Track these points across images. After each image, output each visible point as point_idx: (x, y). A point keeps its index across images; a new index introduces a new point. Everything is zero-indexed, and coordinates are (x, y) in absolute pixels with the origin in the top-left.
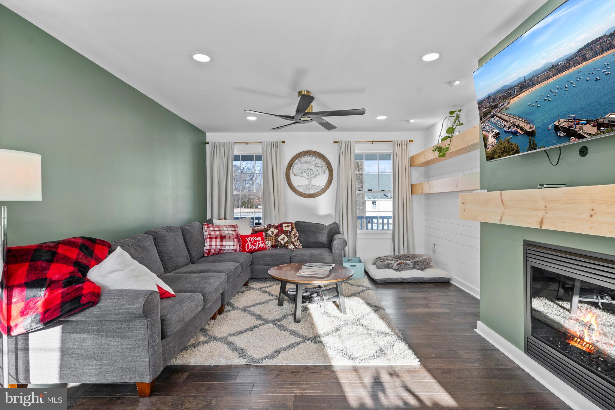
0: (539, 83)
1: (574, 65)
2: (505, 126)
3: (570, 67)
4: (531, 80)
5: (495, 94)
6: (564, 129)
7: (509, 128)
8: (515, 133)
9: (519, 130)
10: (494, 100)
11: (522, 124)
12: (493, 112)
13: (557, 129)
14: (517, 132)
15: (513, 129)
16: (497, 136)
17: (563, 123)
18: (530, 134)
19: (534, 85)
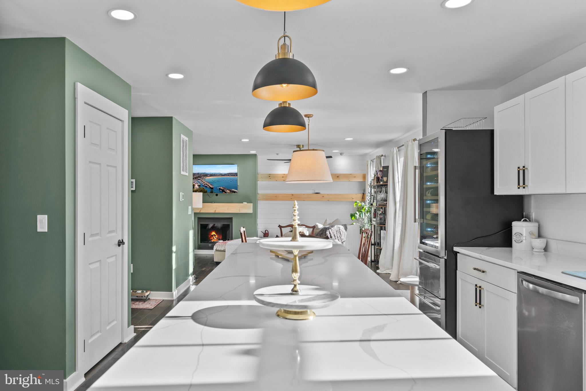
0: (216, 176)
1: (226, 176)
2: (203, 184)
3: (225, 176)
4: (214, 174)
5: (201, 173)
6: (222, 190)
7: (205, 185)
8: (206, 187)
9: (208, 186)
10: (200, 175)
11: (209, 185)
12: (199, 178)
13: (220, 189)
14: (207, 187)
15: (206, 185)
16: (199, 186)
17: (222, 188)
18: (212, 188)
19: (215, 176)
